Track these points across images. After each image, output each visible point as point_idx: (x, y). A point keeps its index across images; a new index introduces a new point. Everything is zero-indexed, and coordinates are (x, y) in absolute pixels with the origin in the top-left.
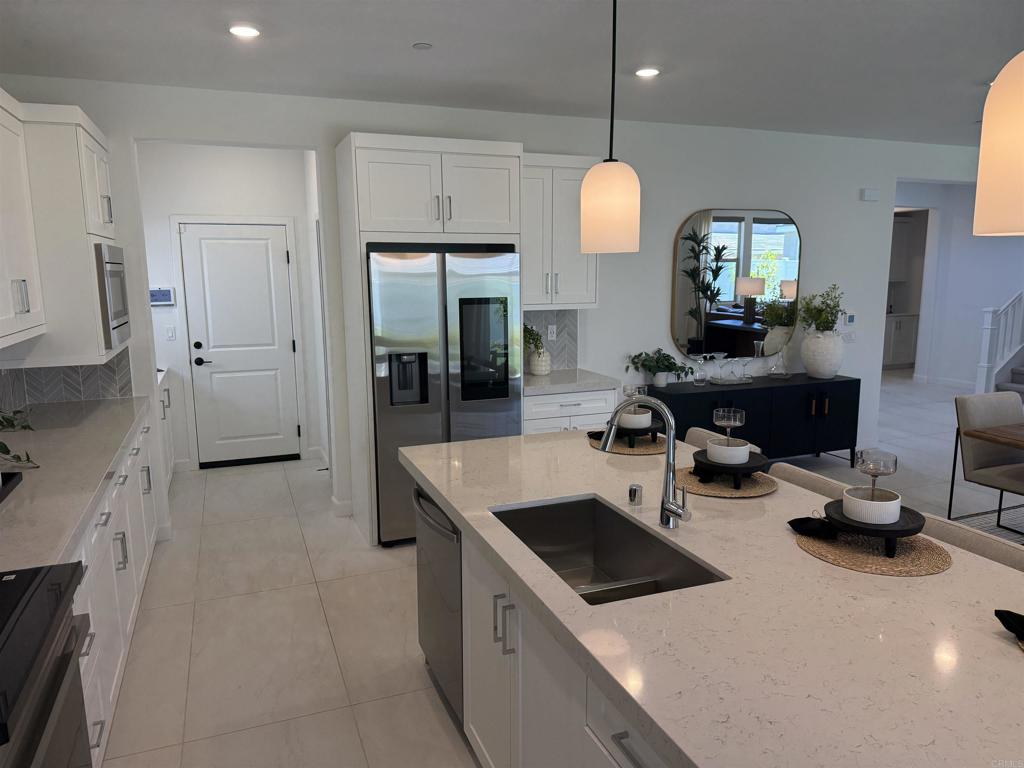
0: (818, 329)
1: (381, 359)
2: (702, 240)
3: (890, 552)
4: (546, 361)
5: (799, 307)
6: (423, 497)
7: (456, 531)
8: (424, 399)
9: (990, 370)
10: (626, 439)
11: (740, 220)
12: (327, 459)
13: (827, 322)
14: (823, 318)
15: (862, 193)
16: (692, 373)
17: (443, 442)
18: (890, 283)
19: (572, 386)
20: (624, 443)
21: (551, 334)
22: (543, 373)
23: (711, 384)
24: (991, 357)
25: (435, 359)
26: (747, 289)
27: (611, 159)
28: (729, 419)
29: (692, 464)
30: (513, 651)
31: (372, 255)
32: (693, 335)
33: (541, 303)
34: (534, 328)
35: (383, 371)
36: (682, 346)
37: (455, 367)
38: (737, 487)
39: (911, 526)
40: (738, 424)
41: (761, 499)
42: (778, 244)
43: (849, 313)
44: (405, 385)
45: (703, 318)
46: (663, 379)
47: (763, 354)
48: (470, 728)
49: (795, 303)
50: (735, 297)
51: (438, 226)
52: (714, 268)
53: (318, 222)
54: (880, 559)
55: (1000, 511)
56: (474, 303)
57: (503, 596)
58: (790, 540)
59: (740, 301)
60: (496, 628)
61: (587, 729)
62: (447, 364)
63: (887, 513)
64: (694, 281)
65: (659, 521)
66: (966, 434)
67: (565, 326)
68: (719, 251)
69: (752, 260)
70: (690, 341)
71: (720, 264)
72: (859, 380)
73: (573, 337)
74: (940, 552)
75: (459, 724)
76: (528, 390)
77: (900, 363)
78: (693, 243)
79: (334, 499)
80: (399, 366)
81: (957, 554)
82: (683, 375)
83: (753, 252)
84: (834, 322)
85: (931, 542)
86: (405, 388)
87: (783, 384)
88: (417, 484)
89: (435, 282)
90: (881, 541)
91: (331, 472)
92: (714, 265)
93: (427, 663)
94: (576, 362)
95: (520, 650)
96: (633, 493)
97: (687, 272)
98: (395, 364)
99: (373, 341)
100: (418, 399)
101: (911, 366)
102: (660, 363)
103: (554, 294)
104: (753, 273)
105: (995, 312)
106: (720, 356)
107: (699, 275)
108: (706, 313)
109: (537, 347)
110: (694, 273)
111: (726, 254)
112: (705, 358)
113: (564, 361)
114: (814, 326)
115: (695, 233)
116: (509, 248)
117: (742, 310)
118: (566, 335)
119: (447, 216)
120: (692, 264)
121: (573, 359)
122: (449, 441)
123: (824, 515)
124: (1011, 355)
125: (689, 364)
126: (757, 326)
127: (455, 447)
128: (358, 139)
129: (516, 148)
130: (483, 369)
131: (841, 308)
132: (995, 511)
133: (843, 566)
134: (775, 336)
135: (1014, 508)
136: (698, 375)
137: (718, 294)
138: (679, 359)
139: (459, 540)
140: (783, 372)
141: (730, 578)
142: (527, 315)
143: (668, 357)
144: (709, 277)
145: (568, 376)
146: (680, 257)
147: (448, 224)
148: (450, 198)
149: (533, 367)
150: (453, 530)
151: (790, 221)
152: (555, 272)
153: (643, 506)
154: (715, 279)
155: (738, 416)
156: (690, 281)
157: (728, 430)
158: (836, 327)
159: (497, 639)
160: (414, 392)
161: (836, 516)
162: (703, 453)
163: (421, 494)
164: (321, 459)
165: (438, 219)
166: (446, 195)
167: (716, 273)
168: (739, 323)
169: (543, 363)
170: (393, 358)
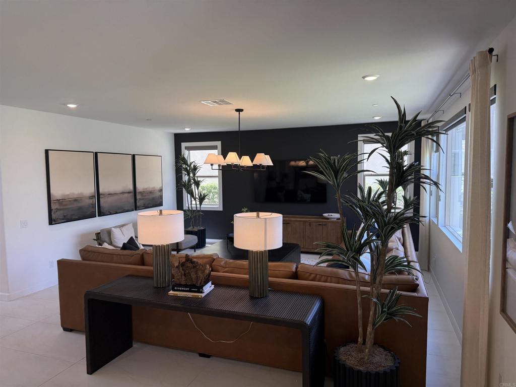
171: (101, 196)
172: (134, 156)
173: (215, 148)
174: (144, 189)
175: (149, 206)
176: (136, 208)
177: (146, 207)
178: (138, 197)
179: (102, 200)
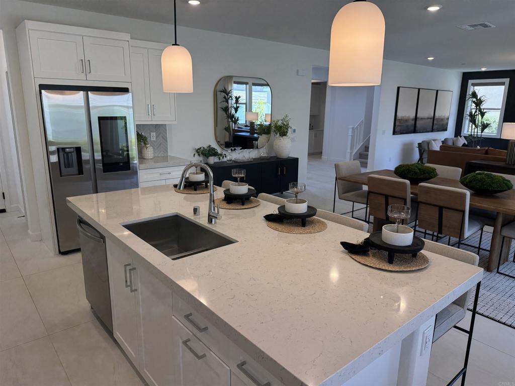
0: (280, 135)
1: (53, 153)
2: (229, 93)
3: (304, 225)
4: (151, 151)
5: (272, 125)
6: (82, 223)
7: (103, 238)
8: (81, 172)
9: (351, 153)
10: (193, 187)
11: (246, 83)
12: (24, 212)
13: (284, 132)
14: (282, 130)
15: (298, 71)
16: (226, 157)
17: (93, 193)
18: (310, 116)
19: (165, 164)
20: (192, 189)
21: (153, 137)
22: (150, 158)
23: (235, 162)
24: (352, 148)
25: (86, 152)
26: (251, 118)
27: (176, 44)
28: (239, 174)
29: (223, 196)
30: (136, 290)
31: (43, 91)
32: (227, 140)
33: (146, 120)
34: (143, 134)
35: (54, 159)
36: (222, 145)
37: (98, 156)
38: (243, 204)
39: (312, 213)
40: (243, 176)
41: (253, 209)
42: (264, 97)
43: (293, 128)
44: (68, 165)
45: (231, 130)
46: (212, 160)
47: (257, 148)
48: (118, 335)
49: (270, 125)
50: (246, 121)
51: (83, 76)
52: (235, 107)
53: (7, 72)
54: (300, 228)
55: (353, 211)
56: (108, 119)
57: (129, 265)
58: (264, 224)
59: (248, 124)
60: (126, 281)
61: (173, 317)
62: (93, 154)
63: (302, 208)
64: (226, 113)
65: (207, 221)
66: (339, 179)
67: (160, 133)
68: (237, 99)
69: (253, 104)
70: (226, 143)
71: (238, 105)
72: (298, 159)
73: (165, 139)
74: (323, 223)
75: (111, 333)
76: (142, 166)
77: (316, 152)
78: (225, 95)
79: (29, 232)
80: (64, 154)
81: (329, 224)
82: (221, 158)
83: (253, 101)
84: (287, 132)
85: (320, 220)
86: (69, 166)
87: (267, 161)
88: (79, 216)
89: (83, 111)
90: (300, 220)
91: (27, 218)
92: (235, 105)
93: (92, 308)
94: (167, 152)
95: (140, 289)
96: (195, 210)
97: (222, 108)
98: (61, 154)
99: (47, 143)
100: (77, 173)
101: (321, 153)
102: (211, 152)
103: (153, 116)
104: (254, 110)
105: (353, 128)
106: (238, 149)
107: (228, 110)
108: (233, 129)
109: (145, 144)
110: (226, 110)
111: (240, 101)
112: (231, 150)
113: (161, 152)
114: (278, 134)
115: (225, 89)
116: (125, 90)
117: (249, 128)
118: (161, 138)
119: (88, 71)
120: (225, 104)
121: (166, 150)
122: (97, 192)
123: (278, 213)
124: (359, 147)
125: (224, 152)
126: (256, 135)
127: (101, 195)
128: (29, 24)
129: (127, 36)
130: (116, 156)
131: (290, 125)
132: (351, 212)
133: (285, 232)
134: (262, 139)
135: (359, 210)
136: (228, 158)
137: (238, 120)
138: (219, 150)
139: (104, 242)
140: (267, 156)
141: (237, 241)
142: (138, 126)
143: (214, 149)
144: (233, 111)
145: (163, 159)
146: (219, 101)
147: (89, 75)
148: (89, 61)
149: (143, 155)
150: (100, 237)
151: (268, 85)
152: (153, 104)
153: (201, 216)
154: (236, 112)
155: (243, 171)
156: (224, 113)
157: (239, 179)
158: (288, 134)
159: (127, 286)
160: (75, 169)
161: (283, 212)
162: (228, 190)
163: (81, 221)
164: (19, 211)
165: (83, 72)
166: (87, 59)
167: (236, 110)
168: (248, 134)
169: (149, 152)
170: (60, 150)
171: (418, 119)
172: (437, 91)
173: (503, 84)
174: (439, 117)
175: (440, 130)
176: (432, 130)
177: (438, 130)
178: (435, 122)
179: (417, 122)
